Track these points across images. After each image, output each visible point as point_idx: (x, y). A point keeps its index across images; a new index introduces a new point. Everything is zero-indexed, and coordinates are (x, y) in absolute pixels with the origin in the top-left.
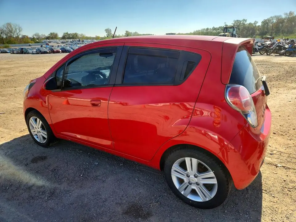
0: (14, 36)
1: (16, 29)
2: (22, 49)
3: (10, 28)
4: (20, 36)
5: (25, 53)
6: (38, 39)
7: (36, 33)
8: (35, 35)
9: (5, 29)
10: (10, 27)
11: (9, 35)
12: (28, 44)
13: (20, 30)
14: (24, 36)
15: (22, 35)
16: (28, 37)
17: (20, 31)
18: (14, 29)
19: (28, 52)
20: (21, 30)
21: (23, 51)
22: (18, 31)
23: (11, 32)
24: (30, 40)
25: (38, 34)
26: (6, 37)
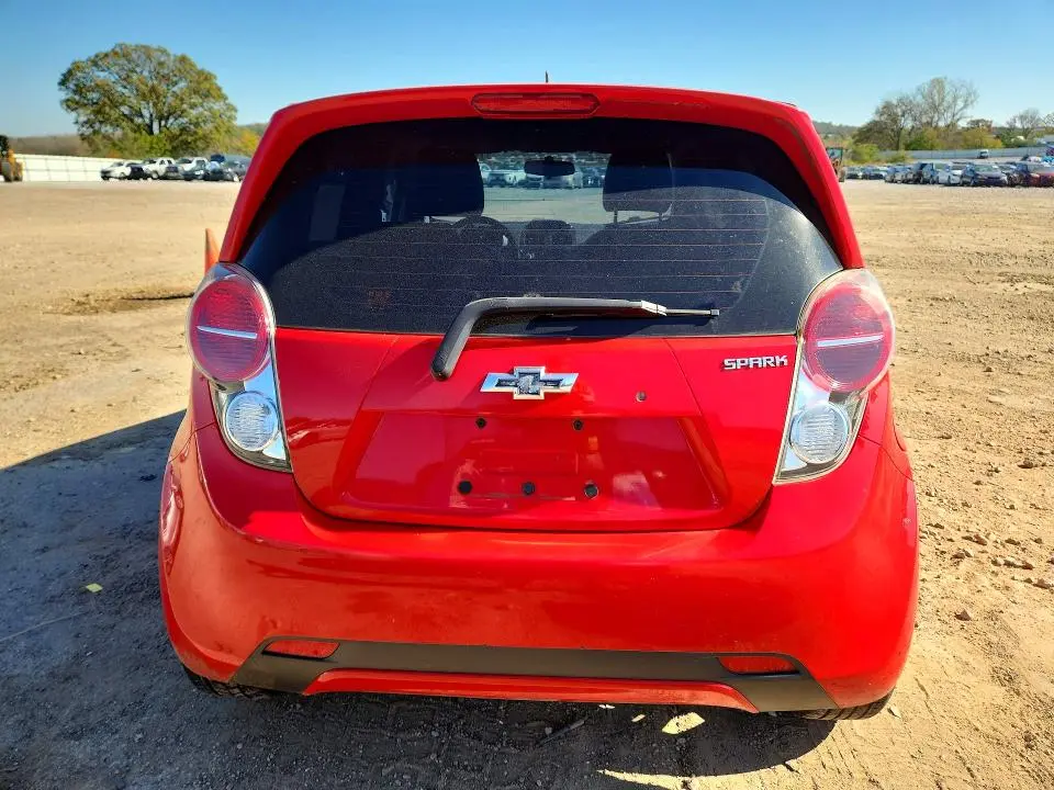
0: (942, 124)
1: (955, 99)
2: (923, 166)
3: (936, 98)
4: (963, 124)
5: (926, 182)
6: (1025, 132)
7: (1027, 112)
8: (1022, 118)
9: (919, 99)
10: (939, 92)
11: (924, 120)
12: (977, 152)
13: (969, 102)
14: (977, 122)
15: (969, 120)
16: (989, 126)
17: (965, 106)
18: (949, 98)
19: (935, 178)
20: (972, 102)
21: (920, 175)
22: (960, 104)
23: (935, 108)
24: (990, 138)
25: (1036, 112)
26: (913, 127)
